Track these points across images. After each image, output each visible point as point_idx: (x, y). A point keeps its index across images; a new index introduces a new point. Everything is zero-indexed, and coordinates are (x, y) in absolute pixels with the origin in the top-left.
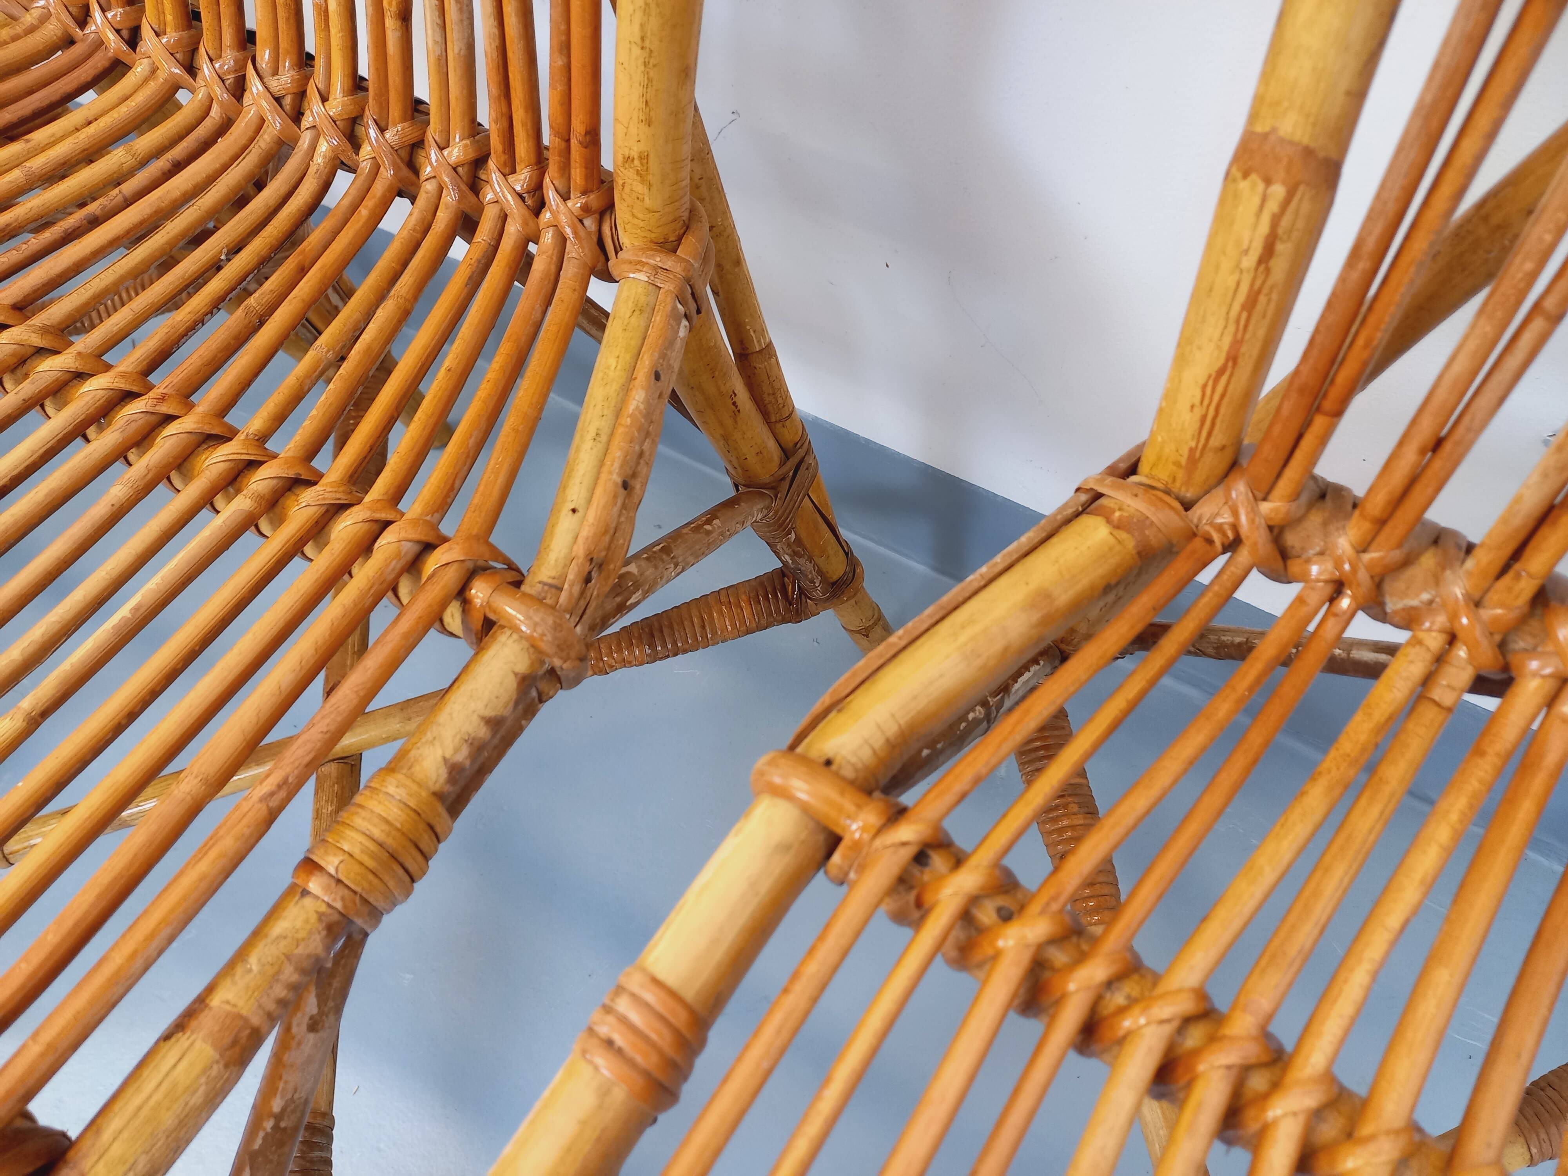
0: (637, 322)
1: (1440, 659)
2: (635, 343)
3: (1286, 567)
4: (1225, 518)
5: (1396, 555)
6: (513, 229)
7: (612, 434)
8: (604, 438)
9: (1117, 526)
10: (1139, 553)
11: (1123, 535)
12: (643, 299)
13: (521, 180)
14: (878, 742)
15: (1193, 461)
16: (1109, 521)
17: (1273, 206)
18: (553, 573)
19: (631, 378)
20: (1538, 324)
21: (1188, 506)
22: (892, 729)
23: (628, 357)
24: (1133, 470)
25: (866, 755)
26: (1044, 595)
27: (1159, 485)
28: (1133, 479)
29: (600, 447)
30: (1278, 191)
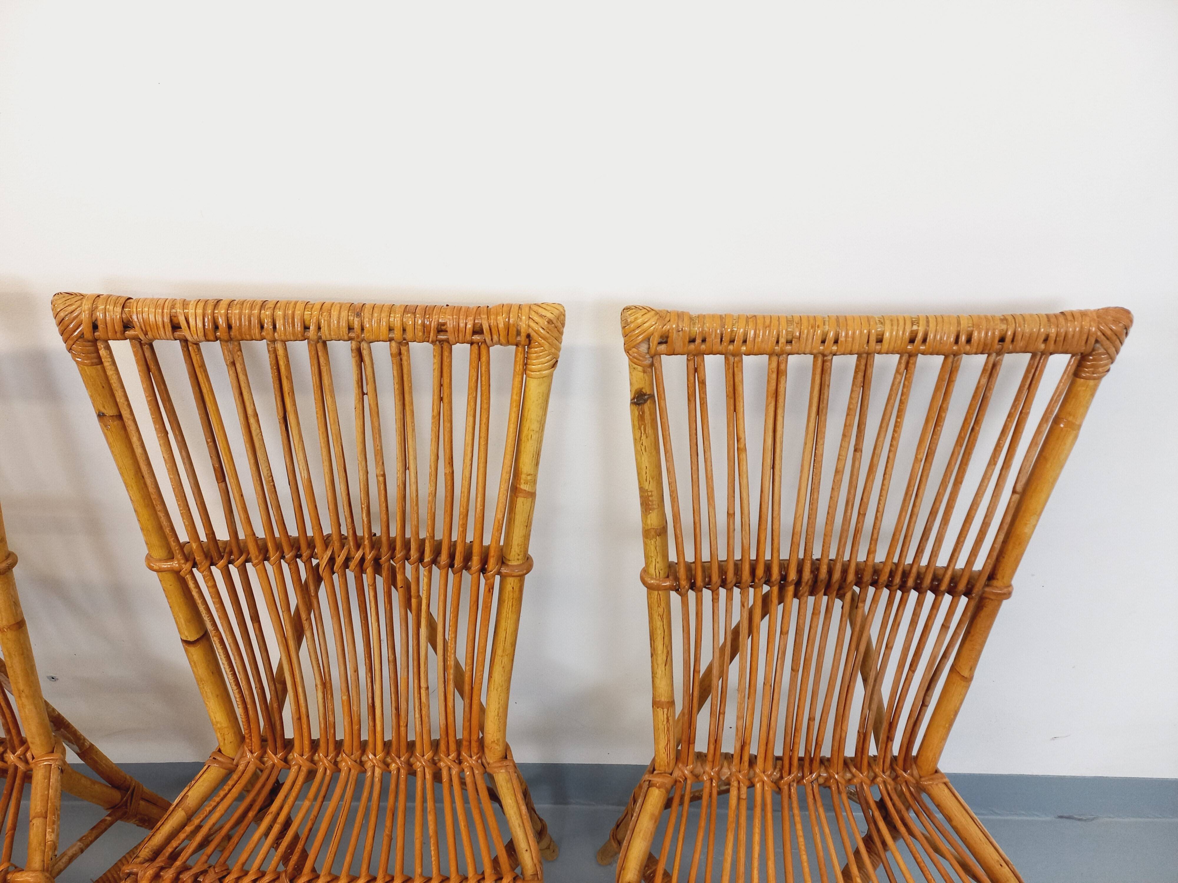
0: (509, 785)
1: (739, 789)
2: (513, 792)
3: (698, 779)
4: (680, 774)
5: (720, 767)
6: (454, 772)
7: (523, 823)
8: (521, 825)
9: (659, 788)
10: (667, 792)
11: (661, 790)
12: (507, 778)
13: (453, 755)
14: (637, 873)
15: (668, 764)
16: (657, 787)
17: (665, 712)
18: (532, 871)
19: (518, 803)
20: (721, 716)
21: (671, 774)
22: (638, 868)
23: (513, 797)
24: (654, 770)
25: (636, 877)
26: (653, 814)
27: (663, 772)
28: (655, 772)
29: (522, 828)
30: (666, 710)
